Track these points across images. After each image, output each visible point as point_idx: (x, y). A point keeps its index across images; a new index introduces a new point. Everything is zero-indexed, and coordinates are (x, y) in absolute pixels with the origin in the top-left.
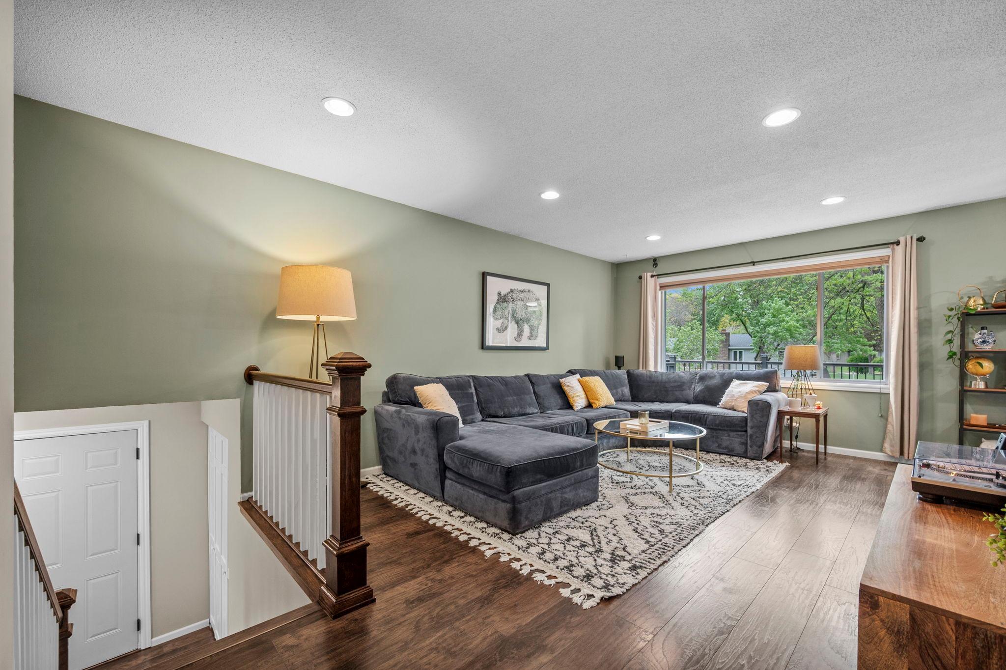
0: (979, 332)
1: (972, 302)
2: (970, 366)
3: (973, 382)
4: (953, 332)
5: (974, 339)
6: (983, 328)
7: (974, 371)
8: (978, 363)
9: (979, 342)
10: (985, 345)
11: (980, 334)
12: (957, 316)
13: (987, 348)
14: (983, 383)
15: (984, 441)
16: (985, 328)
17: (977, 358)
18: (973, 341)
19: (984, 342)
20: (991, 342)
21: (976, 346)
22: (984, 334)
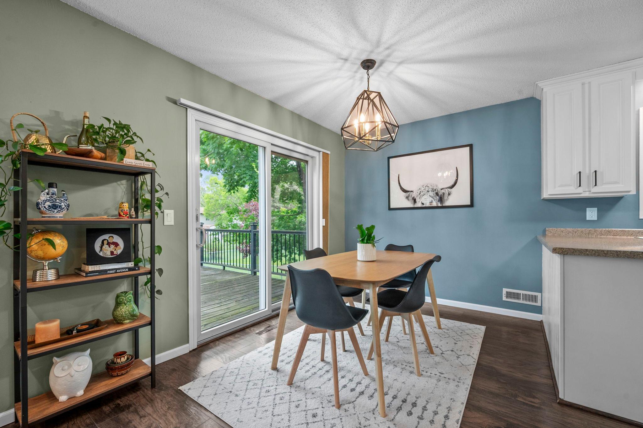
0: (47, 191)
1: (33, 139)
2: (35, 247)
3: (38, 273)
4: (5, 186)
5: (39, 201)
6: (51, 185)
7: (40, 253)
8: (48, 240)
9: (47, 207)
10: (56, 211)
11: (48, 194)
12: (11, 157)
13: (59, 216)
14: (53, 271)
15: (57, 363)
16: (54, 185)
17: (44, 232)
18: (38, 204)
19: (54, 207)
20: (63, 206)
21: (42, 213)
22: (53, 194)
